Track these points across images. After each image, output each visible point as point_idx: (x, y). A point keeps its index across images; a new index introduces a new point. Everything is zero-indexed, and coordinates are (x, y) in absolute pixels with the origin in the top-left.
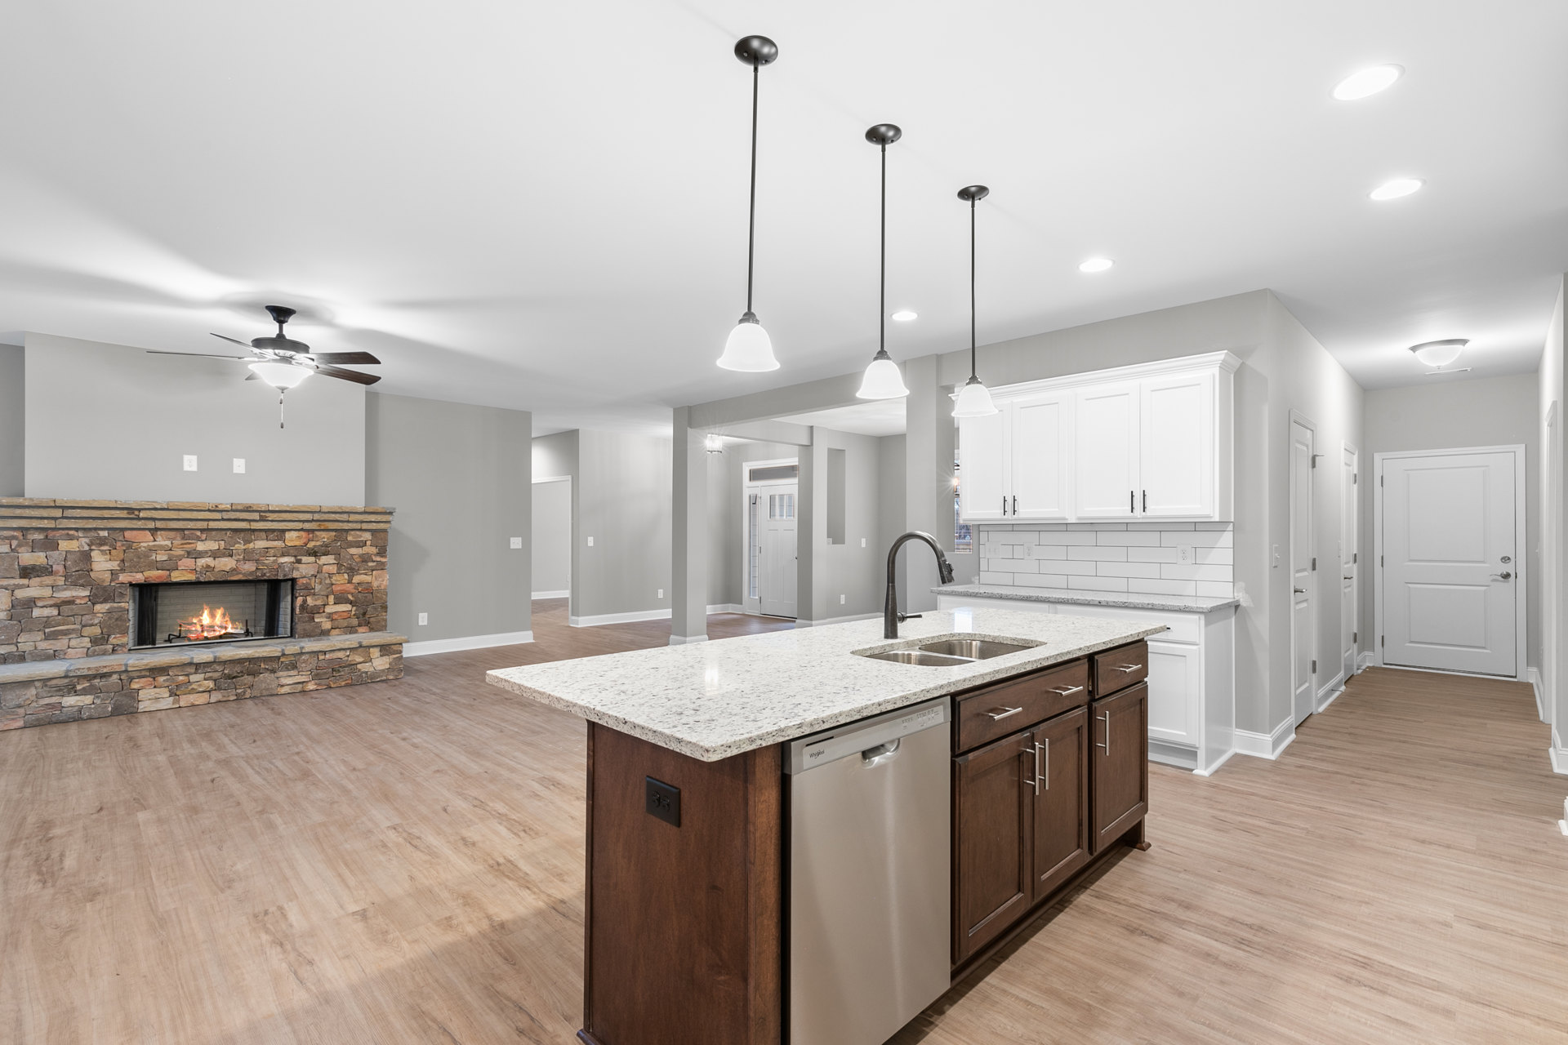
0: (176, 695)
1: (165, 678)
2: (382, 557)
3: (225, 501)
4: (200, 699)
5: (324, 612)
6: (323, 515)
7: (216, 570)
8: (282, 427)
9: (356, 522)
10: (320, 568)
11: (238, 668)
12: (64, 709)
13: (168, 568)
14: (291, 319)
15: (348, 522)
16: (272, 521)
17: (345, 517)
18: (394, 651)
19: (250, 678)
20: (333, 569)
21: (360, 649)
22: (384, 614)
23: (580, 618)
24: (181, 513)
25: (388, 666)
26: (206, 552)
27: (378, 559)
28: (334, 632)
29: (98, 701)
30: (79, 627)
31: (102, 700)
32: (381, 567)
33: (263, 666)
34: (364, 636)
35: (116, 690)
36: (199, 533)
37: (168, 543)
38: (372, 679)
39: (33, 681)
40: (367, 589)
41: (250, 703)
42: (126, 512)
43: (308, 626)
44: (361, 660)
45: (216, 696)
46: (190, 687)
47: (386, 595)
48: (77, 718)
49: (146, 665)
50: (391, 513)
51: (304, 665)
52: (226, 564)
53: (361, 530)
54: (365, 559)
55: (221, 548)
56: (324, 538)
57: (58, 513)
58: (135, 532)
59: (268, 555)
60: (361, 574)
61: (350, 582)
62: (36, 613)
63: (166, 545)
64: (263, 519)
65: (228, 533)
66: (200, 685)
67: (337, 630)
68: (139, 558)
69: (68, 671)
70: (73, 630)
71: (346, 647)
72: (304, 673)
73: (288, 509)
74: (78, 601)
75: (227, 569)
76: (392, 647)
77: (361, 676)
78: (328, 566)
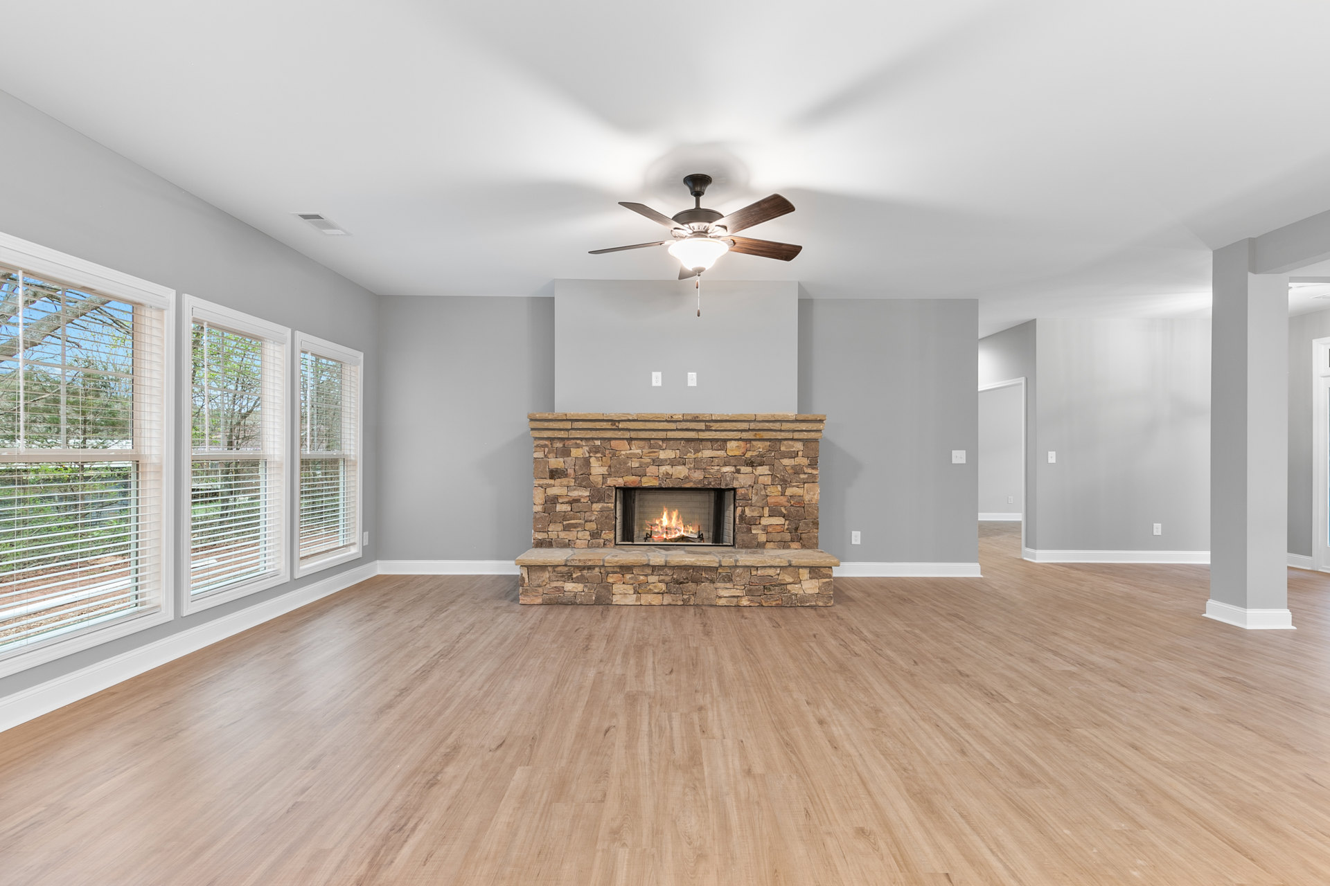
0: (638, 593)
1: (630, 576)
2: (813, 468)
3: (678, 412)
4: (655, 600)
5: (760, 524)
6: (758, 424)
7: (673, 477)
8: (699, 316)
9: (789, 431)
10: (757, 478)
11: (684, 575)
12: (566, 593)
13: (640, 474)
14: (708, 189)
15: (781, 431)
16: (716, 431)
17: (777, 426)
18: (824, 575)
19: (694, 585)
20: (768, 480)
21: (790, 569)
22: (815, 530)
23: (1039, 552)
24: (647, 423)
25: (817, 591)
26: (666, 460)
27: (810, 471)
28: (769, 545)
29: (586, 590)
30: (583, 522)
31: (589, 589)
32: (812, 479)
33: (704, 575)
34: (795, 554)
35: (597, 581)
36: (660, 443)
37: (639, 451)
38: (798, 604)
39: (547, 566)
40: (799, 503)
41: (692, 610)
42: (610, 423)
43: (746, 537)
44: (791, 580)
45: (667, 599)
46: (648, 588)
47: (818, 510)
48: (572, 603)
49: (617, 562)
50: (821, 421)
51: (738, 579)
52: (680, 471)
53: (792, 439)
54: (797, 470)
55: (677, 457)
56: (759, 448)
57: (568, 425)
58: (617, 442)
59: (713, 464)
60: (794, 486)
61: (783, 494)
62: (559, 508)
63: (638, 453)
64: (708, 429)
65: (682, 442)
66: (655, 587)
67: (772, 543)
68: (620, 464)
69: (567, 560)
70: (579, 524)
71: (776, 564)
72: (738, 587)
73: (728, 418)
74: (582, 500)
75: (681, 477)
76: (822, 569)
77: (790, 597)
78: (763, 477)
